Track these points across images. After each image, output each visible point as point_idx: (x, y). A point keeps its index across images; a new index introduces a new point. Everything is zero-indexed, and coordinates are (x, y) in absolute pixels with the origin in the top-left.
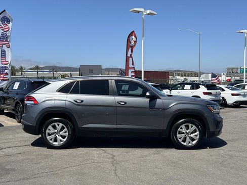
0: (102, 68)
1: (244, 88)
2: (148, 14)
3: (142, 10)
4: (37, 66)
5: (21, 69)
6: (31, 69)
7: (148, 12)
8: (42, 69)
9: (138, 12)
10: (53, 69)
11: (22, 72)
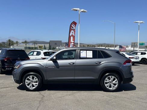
0: (62, 42)
1: (137, 54)
2: (82, 12)
3: (78, 9)
4: (26, 41)
5: (17, 42)
6: (23, 42)
7: (82, 10)
8: (28, 42)
9: (76, 10)
10: (35, 43)
11: (17, 44)
